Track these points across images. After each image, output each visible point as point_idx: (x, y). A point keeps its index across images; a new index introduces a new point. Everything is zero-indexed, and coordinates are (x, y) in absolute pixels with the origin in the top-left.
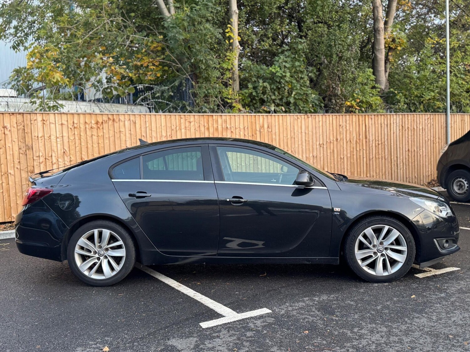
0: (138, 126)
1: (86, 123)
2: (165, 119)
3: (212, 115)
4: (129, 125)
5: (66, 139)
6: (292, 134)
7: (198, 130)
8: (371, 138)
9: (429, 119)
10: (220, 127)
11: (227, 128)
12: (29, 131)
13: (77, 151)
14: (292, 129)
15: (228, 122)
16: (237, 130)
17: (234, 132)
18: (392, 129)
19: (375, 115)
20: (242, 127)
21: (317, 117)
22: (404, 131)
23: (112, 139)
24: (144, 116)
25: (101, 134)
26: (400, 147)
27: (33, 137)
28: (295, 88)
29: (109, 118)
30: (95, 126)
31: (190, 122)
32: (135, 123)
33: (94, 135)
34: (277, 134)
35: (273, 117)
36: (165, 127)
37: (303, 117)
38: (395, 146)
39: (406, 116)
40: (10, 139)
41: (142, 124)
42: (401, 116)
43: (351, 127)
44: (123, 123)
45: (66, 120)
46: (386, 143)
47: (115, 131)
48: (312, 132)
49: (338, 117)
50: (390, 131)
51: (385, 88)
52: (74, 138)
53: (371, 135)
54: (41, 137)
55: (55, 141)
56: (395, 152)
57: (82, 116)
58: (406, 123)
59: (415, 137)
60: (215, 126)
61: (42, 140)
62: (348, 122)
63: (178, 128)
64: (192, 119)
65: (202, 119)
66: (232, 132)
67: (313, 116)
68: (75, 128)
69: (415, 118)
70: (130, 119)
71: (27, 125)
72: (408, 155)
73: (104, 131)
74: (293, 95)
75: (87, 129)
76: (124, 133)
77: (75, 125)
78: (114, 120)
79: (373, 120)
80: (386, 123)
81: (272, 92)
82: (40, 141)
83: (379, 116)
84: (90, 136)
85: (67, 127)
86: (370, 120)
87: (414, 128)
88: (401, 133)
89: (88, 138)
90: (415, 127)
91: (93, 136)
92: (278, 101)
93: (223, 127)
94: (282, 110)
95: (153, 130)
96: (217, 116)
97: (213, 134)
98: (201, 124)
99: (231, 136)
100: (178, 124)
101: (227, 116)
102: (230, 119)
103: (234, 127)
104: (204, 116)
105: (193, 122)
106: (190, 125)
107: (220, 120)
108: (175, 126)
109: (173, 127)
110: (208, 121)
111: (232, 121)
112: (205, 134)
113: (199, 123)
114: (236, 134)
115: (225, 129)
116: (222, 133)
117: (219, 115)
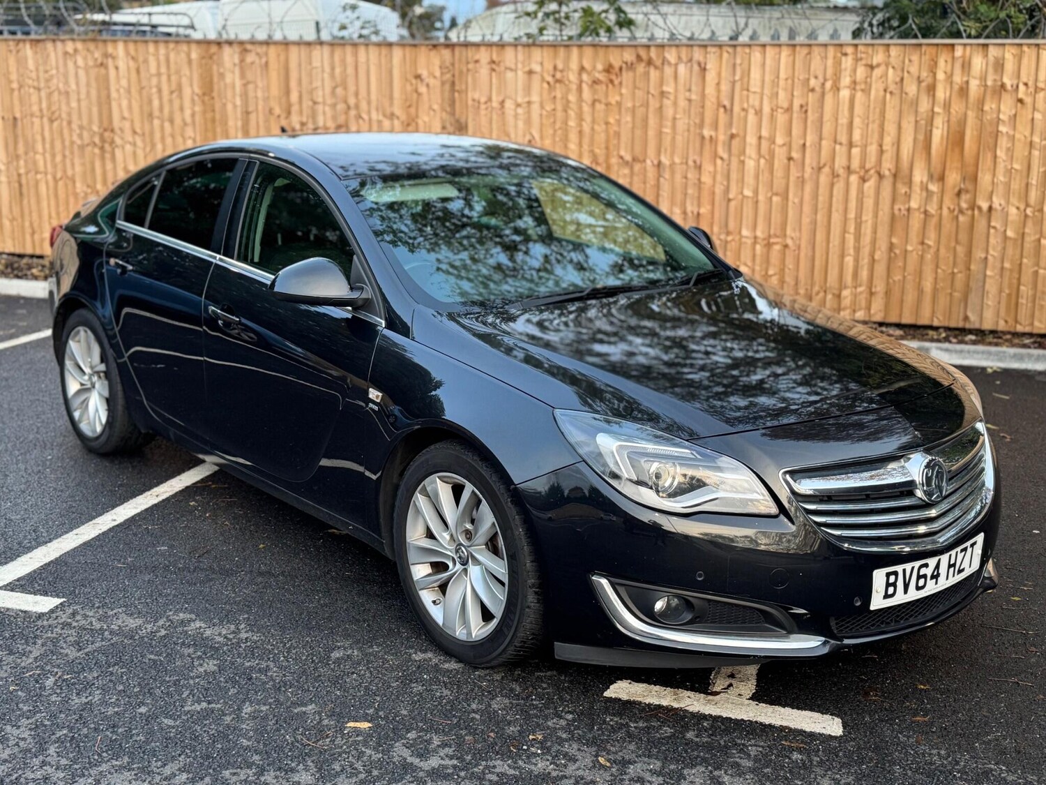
0: (711, 76)
1: (582, 69)
2: (791, 58)
3: (953, 46)
4: (688, 76)
5: (535, 108)
7: (897, 92)
10: (974, 84)
11: (1003, 86)
12: (463, 87)
13: (557, 139)
15: (1009, 66)
16: (1040, 96)
17: (1028, 100)
23: (640, 112)
24: (730, 50)
25: (614, 99)
27: (470, 102)
29: (639, 58)
30: (601, 77)
31: (872, 67)
32: (705, 69)
33: (600, 102)
36: (790, 81)
40: (426, 106)
41: (723, 74)
44: (673, 69)
45: (539, 59)
47: (652, 91)
52: (553, 107)
54: (486, 103)
55: (512, 113)
57: (575, 51)
60: (958, 79)
61: (487, 109)
63: (828, 85)
64: (879, 57)
65: (915, 58)
66: (1021, 101)
68: (558, 81)
70: (690, 60)
71: (461, 72)
73: (624, 91)
75: (585, 86)
76: (672, 97)
77: (558, 75)
78: (650, 62)
82: (483, 112)
84: (590, 102)
85: (539, 77)
89: (586, 108)
91: (597, 105)
93: (989, 83)
95: (752, 89)
96: (968, 48)
97: (947, 106)
98: (908, 72)
99: (1015, 115)
100: (830, 72)
101: (1007, 47)
102: (1019, 58)
103: (1030, 84)
104: (924, 48)
105: (883, 68)
106: (871, 77)
107: (978, 62)
108: (821, 79)
109: (813, 82)
110: (936, 63)
111: (1025, 61)
112: (917, 104)
113: (903, 70)
114: (1034, 109)
115: (994, 92)
116: (981, 102)
117: (979, 45)
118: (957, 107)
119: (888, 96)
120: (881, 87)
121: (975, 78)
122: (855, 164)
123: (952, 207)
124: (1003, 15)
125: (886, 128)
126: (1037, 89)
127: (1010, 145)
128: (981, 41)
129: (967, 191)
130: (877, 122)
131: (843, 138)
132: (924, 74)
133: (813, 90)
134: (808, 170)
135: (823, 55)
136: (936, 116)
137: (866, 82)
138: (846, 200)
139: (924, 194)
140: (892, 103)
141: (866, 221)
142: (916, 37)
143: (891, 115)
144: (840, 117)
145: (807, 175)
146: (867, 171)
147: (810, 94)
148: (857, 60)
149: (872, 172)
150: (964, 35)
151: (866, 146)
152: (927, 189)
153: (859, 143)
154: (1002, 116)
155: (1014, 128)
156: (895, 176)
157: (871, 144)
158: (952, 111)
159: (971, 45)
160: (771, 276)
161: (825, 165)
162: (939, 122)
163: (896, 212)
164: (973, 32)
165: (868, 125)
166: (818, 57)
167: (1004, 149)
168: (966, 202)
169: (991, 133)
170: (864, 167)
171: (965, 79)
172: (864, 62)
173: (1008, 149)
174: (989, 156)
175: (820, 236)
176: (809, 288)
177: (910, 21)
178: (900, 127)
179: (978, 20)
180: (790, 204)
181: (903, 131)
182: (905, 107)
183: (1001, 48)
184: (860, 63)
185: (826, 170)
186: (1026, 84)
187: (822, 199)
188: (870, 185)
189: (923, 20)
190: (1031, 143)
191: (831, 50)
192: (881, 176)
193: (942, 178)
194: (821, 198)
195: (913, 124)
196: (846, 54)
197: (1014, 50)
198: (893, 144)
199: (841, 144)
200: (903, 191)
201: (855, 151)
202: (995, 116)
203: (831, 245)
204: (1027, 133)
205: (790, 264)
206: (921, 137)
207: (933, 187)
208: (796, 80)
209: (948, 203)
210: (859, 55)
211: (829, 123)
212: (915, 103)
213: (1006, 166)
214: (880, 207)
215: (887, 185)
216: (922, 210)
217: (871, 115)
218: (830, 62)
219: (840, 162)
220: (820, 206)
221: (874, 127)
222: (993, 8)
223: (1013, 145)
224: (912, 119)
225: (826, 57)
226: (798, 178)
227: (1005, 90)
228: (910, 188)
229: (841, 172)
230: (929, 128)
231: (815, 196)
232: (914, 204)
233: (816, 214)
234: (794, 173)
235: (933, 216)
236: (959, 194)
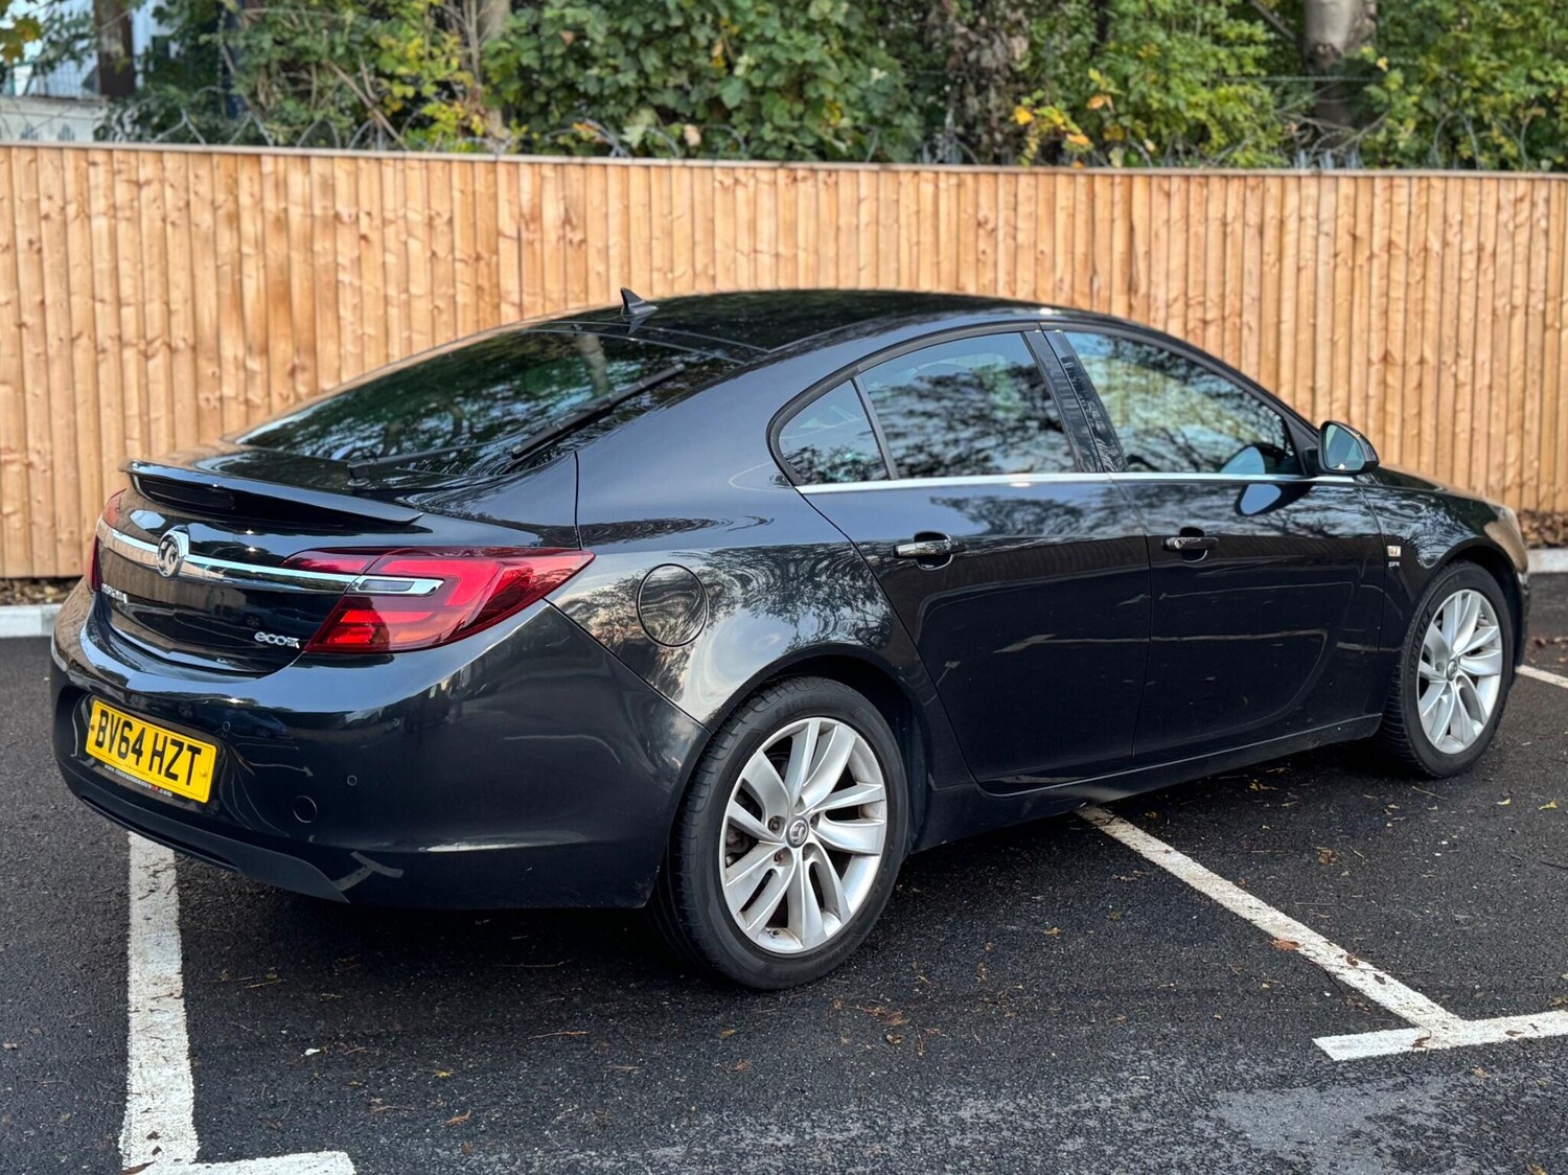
3: (258, 156)
6: (701, 260)
7: (181, 222)
8: (1160, 294)
9: (1526, 205)
10: (296, 214)
11: (337, 216)
14: (699, 236)
15: (343, 187)
16: (390, 231)
17: (375, 236)
18: (1290, 252)
19: (1187, 178)
20: (416, 217)
21: (845, 181)
22: (1361, 259)
26: (1333, 343)
28: (749, 37)
31: (139, 185)
34: (615, 253)
35: (595, 175)
37: (765, 176)
38: (1305, 336)
39: (1379, 184)
42: (1346, 187)
43: (1045, 232)
46: (1250, 317)
48: (817, 252)
49: (969, 180)
50: (1280, 259)
51: (1349, 45)
53: (1159, 276)
56: (1304, 363)
58: (1379, 218)
59: (1432, 292)
60: (271, 204)
62: (1022, 210)
63: (72, 210)
64: (147, 171)
65: (204, 172)
66: (364, 237)
67: (822, 176)
69: (1437, 198)
72: (1384, 383)
74: (739, 71)
79: (1177, 202)
80: (1253, 218)
81: (628, 53)
83: (1216, 184)
86: (1158, 199)
87: (1426, 249)
88: (1342, 274)
90: (1435, 245)
92: (669, 99)
93: (318, 211)
94: (682, 141)
96: (281, 161)
97: (260, 244)
98: (196, 193)
99: (359, 259)
100: (71, 190)
101: (337, 161)
102: (355, 177)
103: (375, 213)
104: (216, 159)
105: (155, 186)
106: (139, 199)
107: (297, 180)
108: (59, 202)
109: (45, 206)
110: (236, 181)
111: (363, 183)
112: (215, 242)
113: (187, 190)
114: (384, 250)
115: (325, 224)
116: (309, 240)
117: (295, 156)
118: (276, 247)
119: (169, 228)
120: (157, 215)
121: (296, 204)
122: (130, 332)
123: (285, 393)
124: (318, 116)
125: (171, 276)
126: (385, 222)
127: (356, 300)
128: (298, 151)
129: (304, 369)
130: (157, 268)
131: (106, 293)
132: (221, 197)
133: (47, 217)
134: (53, 342)
135: (57, 163)
136: (245, 260)
137: (132, 208)
138: (122, 388)
139: (242, 375)
140: (176, 240)
141: (157, 419)
142: (195, 141)
143: (177, 258)
144: (96, 259)
145: (52, 352)
146: (149, 343)
147: (43, 223)
148: (114, 173)
149: (158, 343)
150: (270, 141)
151: (144, 304)
152: (245, 368)
153: (132, 300)
154: (340, 260)
155: (361, 276)
156: (194, 349)
157: (151, 301)
158: (268, 251)
159: (285, 156)
160: (8, 515)
161: (80, 335)
162: (250, 267)
163: (203, 404)
164: (281, 139)
165: (142, 272)
166: (50, 167)
167: (350, 307)
168: (304, 384)
169: (328, 284)
170: (144, 337)
171: (282, 205)
172: (124, 176)
173: (355, 307)
174: (330, 316)
175: (86, 447)
176: (76, 530)
177: (185, 119)
178: (193, 276)
179: (284, 122)
180: (29, 397)
181: (198, 280)
182: (197, 245)
183: (329, 161)
184: (117, 178)
185: (84, 341)
186: (369, 214)
187: (83, 387)
188: (157, 365)
189: (203, 119)
190: (386, 298)
191: (69, 156)
192: (172, 350)
193: (265, 351)
194: (79, 387)
195: (211, 270)
196: (94, 164)
197: (347, 166)
198: (186, 301)
199: (102, 301)
200: (209, 372)
201: (128, 313)
202: (331, 259)
203: (105, 459)
204: (379, 283)
205: (39, 493)
206: (227, 290)
207: (255, 364)
208: (17, 202)
209: (279, 386)
210: (116, 166)
211: (79, 269)
212: (212, 240)
213: (354, 332)
214: (177, 397)
215: (183, 363)
216: (241, 398)
217: (146, 257)
218: (70, 175)
219: (105, 329)
220: (80, 399)
221: (152, 275)
222: (303, 106)
223: (362, 300)
224: (210, 263)
225: (63, 168)
226: (38, 355)
227: (341, 222)
228: (220, 366)
229: (108, 344)
230: (237, 277)
231: (71, 384)
232: (229, 390)
233: (75, 412)
234: (31, 349)
235: (258, 407)
236: (293, 373)
